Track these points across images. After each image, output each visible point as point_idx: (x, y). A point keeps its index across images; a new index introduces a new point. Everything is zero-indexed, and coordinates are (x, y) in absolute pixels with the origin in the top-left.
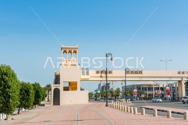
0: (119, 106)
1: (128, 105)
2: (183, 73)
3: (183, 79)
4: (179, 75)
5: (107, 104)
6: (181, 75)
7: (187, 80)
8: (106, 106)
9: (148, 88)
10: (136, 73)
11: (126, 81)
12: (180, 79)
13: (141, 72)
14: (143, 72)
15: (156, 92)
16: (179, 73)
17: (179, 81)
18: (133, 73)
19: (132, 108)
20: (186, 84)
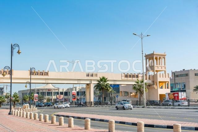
0: (23, 113)
1: (35, 112)
2: (92, 75)
3: (92, 82)
4: (88, 78)
5: (10, 112)
6: (90, 78)
7: (96, 83)
8: (9, 114)
9: (47, 92)
10: (42, 74)
11: (30, 83)
12: (88, 82)
13: (47, 74)
14: (49, 73)
15: (58, 97)
16: (88, 75)
17: (88, 84)
18: (42, 75)
19: (42, 115)
20: (95, 88)
